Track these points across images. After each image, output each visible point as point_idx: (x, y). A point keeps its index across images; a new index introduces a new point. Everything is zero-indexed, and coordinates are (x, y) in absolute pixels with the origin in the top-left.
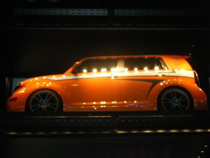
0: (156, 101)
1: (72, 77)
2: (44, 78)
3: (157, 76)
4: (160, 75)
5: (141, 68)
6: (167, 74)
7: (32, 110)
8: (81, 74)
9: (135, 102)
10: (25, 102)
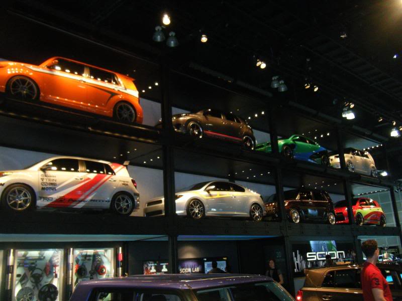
0: (112, 110)
1: (47, 71)
2: (22, 64)
3: (114, 89)
4: (116, 89)
5: (103, 80)
6: (121, 90)
7: (13, 93)
8: (53, 70)
9: (97, 106)
10: (5, 84)
